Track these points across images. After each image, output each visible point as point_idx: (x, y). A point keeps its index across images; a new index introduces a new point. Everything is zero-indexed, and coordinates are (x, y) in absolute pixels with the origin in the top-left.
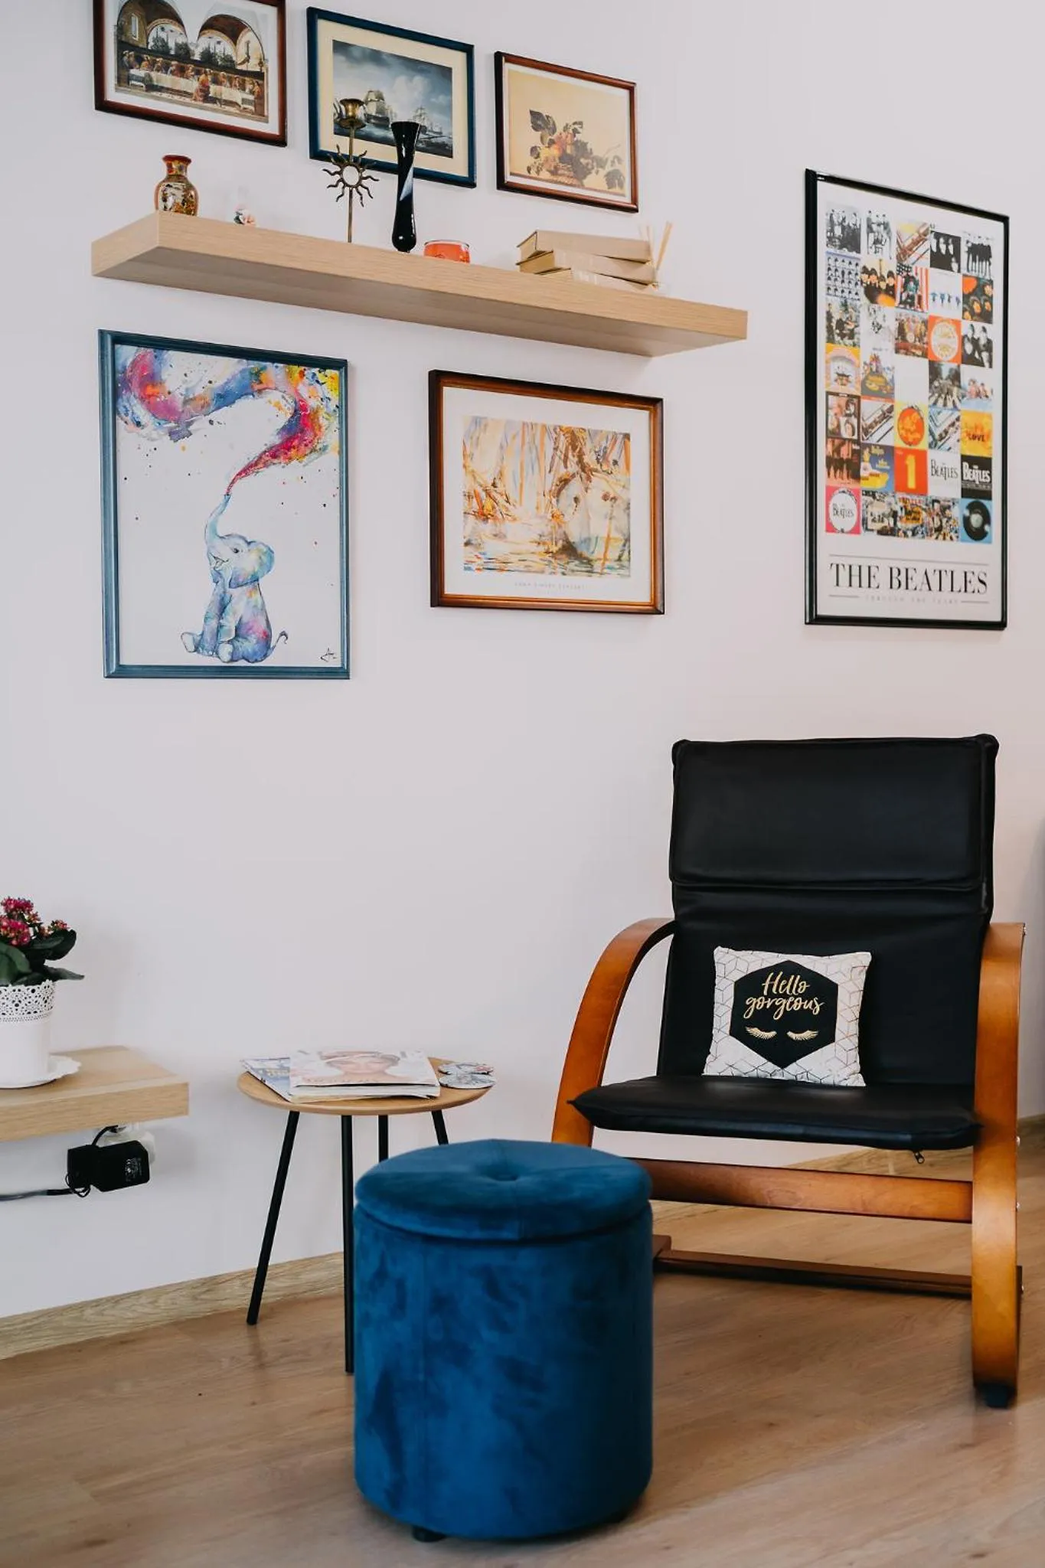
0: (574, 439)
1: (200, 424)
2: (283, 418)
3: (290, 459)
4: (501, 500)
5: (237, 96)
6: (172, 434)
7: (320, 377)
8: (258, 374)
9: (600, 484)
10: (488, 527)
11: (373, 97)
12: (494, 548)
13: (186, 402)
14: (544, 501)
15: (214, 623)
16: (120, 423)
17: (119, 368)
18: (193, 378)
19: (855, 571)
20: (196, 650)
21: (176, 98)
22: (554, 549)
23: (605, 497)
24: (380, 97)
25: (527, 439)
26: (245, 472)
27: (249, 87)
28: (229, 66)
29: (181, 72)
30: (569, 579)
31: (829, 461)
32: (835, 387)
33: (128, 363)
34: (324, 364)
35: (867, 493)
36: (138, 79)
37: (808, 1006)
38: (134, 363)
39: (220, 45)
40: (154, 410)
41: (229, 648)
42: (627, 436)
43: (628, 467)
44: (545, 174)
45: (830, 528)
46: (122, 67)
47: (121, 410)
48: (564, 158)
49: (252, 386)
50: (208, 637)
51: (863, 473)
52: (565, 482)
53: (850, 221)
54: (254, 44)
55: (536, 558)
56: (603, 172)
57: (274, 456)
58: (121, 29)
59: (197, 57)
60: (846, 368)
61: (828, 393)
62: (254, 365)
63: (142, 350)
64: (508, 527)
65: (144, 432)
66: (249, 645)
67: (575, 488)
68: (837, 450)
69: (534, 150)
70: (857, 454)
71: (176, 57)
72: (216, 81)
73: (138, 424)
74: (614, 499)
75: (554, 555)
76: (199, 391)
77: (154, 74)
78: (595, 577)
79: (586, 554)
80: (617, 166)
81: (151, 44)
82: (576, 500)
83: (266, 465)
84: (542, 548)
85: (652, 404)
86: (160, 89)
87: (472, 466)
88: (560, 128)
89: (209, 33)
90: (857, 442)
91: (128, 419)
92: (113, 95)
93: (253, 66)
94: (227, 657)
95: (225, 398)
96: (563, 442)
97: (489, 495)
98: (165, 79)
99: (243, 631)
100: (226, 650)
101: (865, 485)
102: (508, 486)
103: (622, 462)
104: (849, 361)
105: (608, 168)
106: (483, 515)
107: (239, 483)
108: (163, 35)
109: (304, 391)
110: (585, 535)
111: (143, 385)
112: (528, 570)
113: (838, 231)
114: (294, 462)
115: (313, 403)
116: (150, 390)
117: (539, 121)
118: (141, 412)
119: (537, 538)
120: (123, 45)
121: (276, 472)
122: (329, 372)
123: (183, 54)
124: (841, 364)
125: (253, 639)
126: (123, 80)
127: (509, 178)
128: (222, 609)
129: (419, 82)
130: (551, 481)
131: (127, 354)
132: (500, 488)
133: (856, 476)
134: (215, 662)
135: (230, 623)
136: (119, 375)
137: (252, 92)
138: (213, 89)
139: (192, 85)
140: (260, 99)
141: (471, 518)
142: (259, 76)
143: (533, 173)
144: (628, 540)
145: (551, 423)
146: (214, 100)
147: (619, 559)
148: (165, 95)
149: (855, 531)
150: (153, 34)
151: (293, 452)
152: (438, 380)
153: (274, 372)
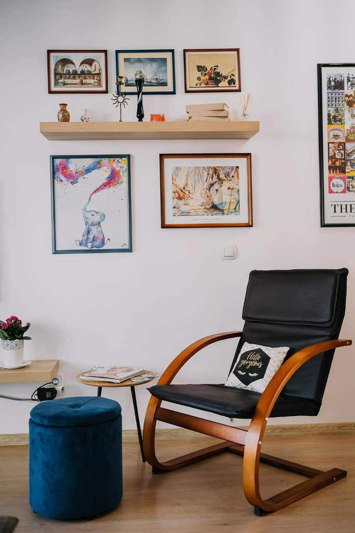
0: (215, 170)
1: (81, 179)
2: (108, 174)
3: (110, 186)
4: (187, 193)
5: (92, 81)
6: (72, 183)
7: (120, 161)
8: (99, 162)
9: (226, 184)
10: (182, 202)
11: (138, 73)
12: (184, 208)
13: (76, 173)
14: (203, 192)
15: (86, 237)
16: (56, 181)
17: (55, 165)
18: (78, 166)
19: (344, 207)
20: (80, 245)
21: (73, 86)
22: (208, 207)
23: (229, 189)
24: (141, 72)
25: (197, 172)
26: (95, 192)
27: (96, 78)
28: (89, 73)
29: (74, 78)
30: (214, 217)
31: (330, 168)
32: (332, 140)
33: (58, 164)
34: (121, 156)
35: (349, 178)
36: (61, 83)
37: (258, 364)
38: (60, 164)
39: (86, 68)
40: (66, 176)
41: (91, 244)
42: (238, 167)
43: (238, 177)
44: (203, 85)
45: (331, 192)
46: (56, 80)
47: (56, 177)
48: (210, 78)
49: (97, 166)
50: (84, 241)
51: (347, 170)
52: (212, 185)
53: (339, 79)
54: (97, 65)
55: (201, 210)
56: (226, 81)
57: (105, 186)
58: (55, 70)
59: (79, 73)
60: (339, 133)
61: (329, 143)
62: (98, 159)
63: (62, 159)
64: (190, 201)
65: (63, 183)
66: (97, 243)
67: (216, 186)
68: (334, 163)
69: (199, 79)
70: (345, 164)
71: (73, 74)
72: (85, 78)
73: (61, 181)
74: (233, 189)
75: (208, 209)
76: (80, 169)
77: (66, 80)
78: (225, 216)
79: (221, 208)
80: (232, 77)
81: (65, 72)
82: (217, 190)
83: (102, 189)
84: (203, 207)
85: (247, 155)
86: (68, 84)
87: (175, 183)
88: (209, 69)
89: (83, 65)
90: (344, 159)
91: (58, 180)
92: (53, 89)
93: (97, 72)
94: (90, 247)
95: (88, 171)
96: (211, 172)
97: (182, 191)
98: (69, 81)
99: (95, 239)
100: (90, 245)
101: (348, 175)
102: (190, 188)
103: (235, 176)
104: (339, 130)
105: (229, 79)
106: (180, 198)
107: (93, 195)
108: (68, 69)
109: (115, 165)
110: (220, 202)
111: (62, 170)
112: (198, 215)
113: (333, 84)
114: (112, 187)
115: (118, 169)
116: (65, 171)
117: (200, 68)
118: (63, 178)
119: (201, 204)
120: (56, 74)
121: (106, 191)
122: (123, 159)
123: (75, 73)
124: (335, 132)
125: (99, 241)
126: (56, 84)
127: (188, 89)
128: (88, 232)
129: (155, 65)
130: (206, 185)
131: (57, 161)
132: (186, 189)
133: (344, 171)
134: (86, 248)
135: (91, 236)
136: (55, 168)
137: (97, 79)
138: (84, 81)
139: (77, 81)
140: (100, 80)
141: (176, 200)
142: (99, 74)
143: (198, 86)
144: (238, 202)
145: (206, 166)
146: (84, 84)
147: (235, 209)
148: (69, 86)
149: (344, 192)
150: (65, 69)
151: (111, 184)
152: (162, 157)
153: (105, 161)
